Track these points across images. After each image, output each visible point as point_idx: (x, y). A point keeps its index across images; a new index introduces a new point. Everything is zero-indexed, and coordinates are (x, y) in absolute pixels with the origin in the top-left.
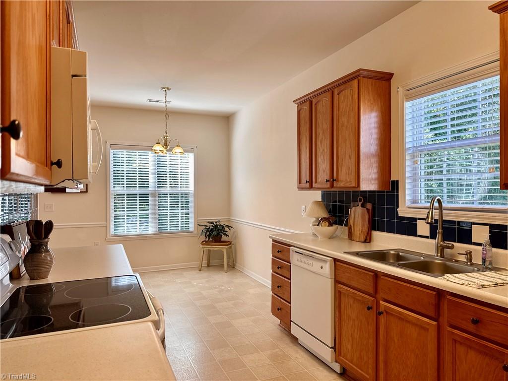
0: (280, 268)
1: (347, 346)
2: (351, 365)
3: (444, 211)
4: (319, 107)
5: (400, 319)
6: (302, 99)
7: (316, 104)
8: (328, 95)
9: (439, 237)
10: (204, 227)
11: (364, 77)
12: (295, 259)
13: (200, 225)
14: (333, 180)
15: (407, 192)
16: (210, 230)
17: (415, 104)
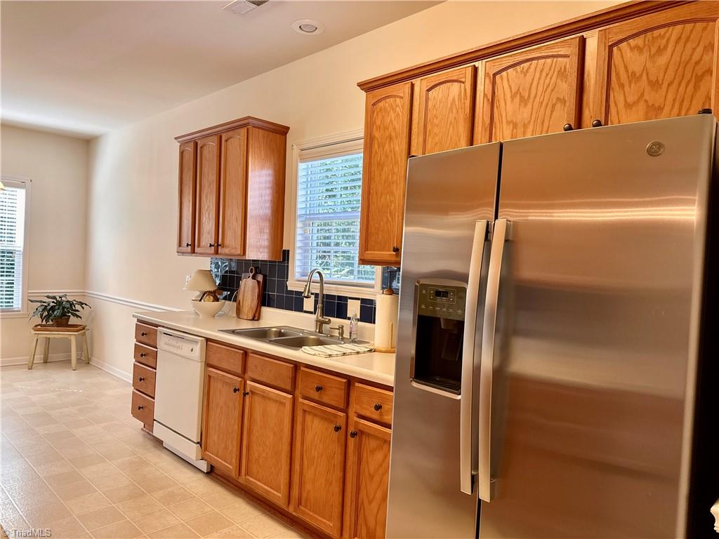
0: (145, 355)
1: (214, 437)
2: (216, 458)
3: (325, 285)
4: (206, 152)
5: (263, 397)
6: (186, 138)
7: (201, 148)
8: (215, 139)
9: (319, 311)
10: (40, 304)
11: (254, 127)
12: (162, 342)
13: (32, 301)
14: (218, 245)
15: (297, 263)
16: (49, 308)
17: (310, 166)
